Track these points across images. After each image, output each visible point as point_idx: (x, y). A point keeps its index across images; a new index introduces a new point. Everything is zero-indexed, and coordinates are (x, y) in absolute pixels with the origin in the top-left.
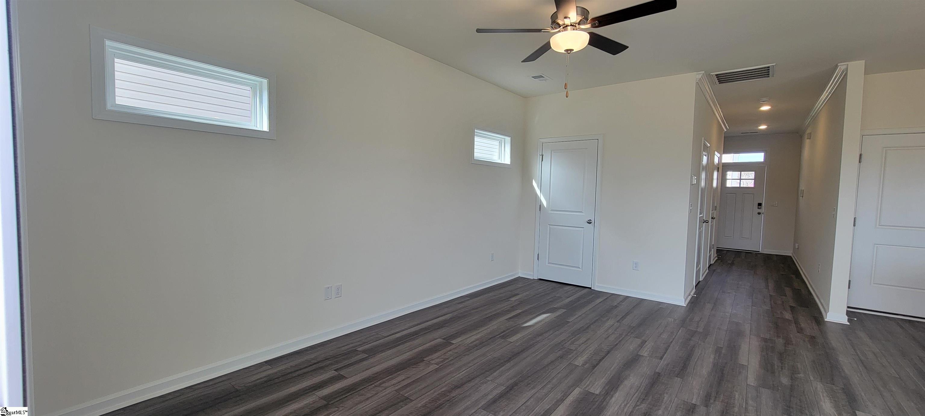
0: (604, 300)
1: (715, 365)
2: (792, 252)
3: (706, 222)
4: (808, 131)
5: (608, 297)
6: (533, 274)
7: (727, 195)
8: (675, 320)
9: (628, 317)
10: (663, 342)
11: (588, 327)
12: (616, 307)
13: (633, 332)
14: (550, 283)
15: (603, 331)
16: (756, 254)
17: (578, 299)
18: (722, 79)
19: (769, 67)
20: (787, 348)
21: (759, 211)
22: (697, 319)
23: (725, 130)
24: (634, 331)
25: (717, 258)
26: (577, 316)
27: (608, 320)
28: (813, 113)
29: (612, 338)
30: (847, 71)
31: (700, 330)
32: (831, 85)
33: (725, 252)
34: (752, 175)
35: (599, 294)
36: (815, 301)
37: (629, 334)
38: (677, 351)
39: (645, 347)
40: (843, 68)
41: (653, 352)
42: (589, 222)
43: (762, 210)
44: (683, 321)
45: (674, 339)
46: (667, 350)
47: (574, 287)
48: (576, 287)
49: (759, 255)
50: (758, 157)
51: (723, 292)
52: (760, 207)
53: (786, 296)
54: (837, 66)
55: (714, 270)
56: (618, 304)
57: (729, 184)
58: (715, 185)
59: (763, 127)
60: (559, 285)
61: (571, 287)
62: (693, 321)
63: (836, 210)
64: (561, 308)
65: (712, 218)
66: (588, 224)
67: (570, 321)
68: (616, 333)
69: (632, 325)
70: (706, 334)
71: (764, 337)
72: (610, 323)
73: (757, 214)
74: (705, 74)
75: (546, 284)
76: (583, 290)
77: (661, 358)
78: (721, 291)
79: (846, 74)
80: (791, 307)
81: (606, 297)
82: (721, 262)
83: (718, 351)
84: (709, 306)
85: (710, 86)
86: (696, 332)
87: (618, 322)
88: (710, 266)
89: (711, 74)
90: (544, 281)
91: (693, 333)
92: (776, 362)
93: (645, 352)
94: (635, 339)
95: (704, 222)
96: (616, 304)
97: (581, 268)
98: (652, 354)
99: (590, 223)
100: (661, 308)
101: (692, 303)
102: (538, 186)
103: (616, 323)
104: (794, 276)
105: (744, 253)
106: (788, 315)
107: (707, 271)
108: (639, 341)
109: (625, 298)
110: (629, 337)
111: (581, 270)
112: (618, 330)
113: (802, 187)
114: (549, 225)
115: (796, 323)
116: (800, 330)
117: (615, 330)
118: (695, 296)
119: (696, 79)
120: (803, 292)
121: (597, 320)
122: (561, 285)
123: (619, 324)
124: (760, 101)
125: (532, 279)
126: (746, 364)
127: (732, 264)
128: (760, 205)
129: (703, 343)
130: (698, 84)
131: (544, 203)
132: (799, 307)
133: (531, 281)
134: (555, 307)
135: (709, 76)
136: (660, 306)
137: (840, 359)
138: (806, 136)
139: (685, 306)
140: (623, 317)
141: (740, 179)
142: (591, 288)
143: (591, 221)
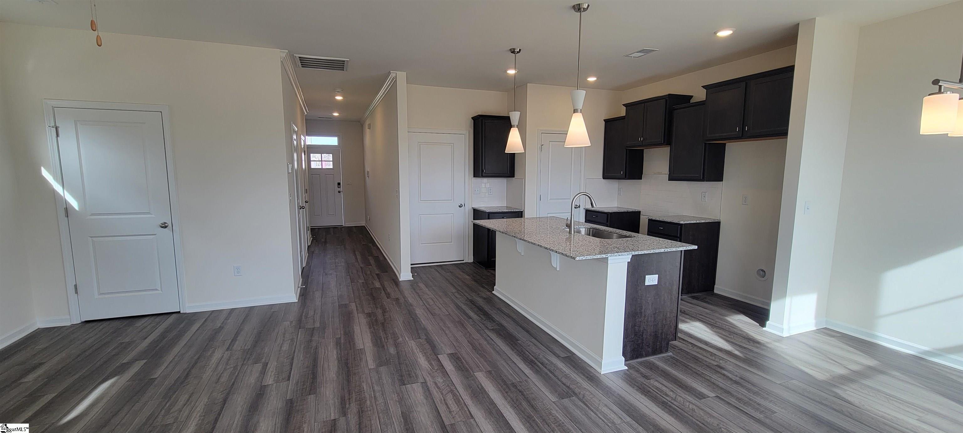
0: (203, 323)
1: (339, 360)
2: (365, 222)
3: (302, 208)
4: (368, 122)
5: (207, 318)
6: (69, 317)
7: (312, 176)
8: (291, 322)
9: (238, 338)
10: (286, 356)
11: (188, 375)
12: (221, 328)
13: (249, 358)
14: (108, 323)
15: (211, 372)
16: (342, 227)
17: (163, 336)
18: (305, 63)
19: (344, 61)
20: (385, 317)
21: (339, 189)
22: (311, 313)
23: (306, 114)
24: (251, 355)
25: (312, 238)
26: (166, 365)
27: (214, 352)
28: (371, 108)
29: (226, 376)
30: (396, 78)
31: (317, 325)
32: (385, 86)
33: (317, 230)
34: (330, 157)
35: (194, 316)
36: (390, 264)
37: (245, 362)
38: (302, 360)
39: (267, 372)
40: (394, 75)
41: (278, 374)
42: (163, 226)
43: (341, 189)
44: (300, 321)
45: (296, 346)
46: (292, 364)
47: (153, 318)
48: (155, 317)
49: (343, 229)
50: (333, 141)
51: (326, 274)
52: (339, 186)
53: (371, 265)
54: (389, 73)
55: (313, 252)
56: (222, 323)
57: (314, 165)
58: (304, 167)
59: (336, 114)
60: (127, 322)
61: (147, 319)
62: (308, 317)
63: (398, 192)
64: (136, 360)
65: (306, 202)
66: (162, 229)
67: (157, 377)
68: (228, 367)
69: (246, 348)
70: (323, 327)
71: (367, 312)
72: (217, 355)
73: (338, 192)
74: (288, 53)
75: (101, 327)
76: (169, 317)
77: (289, 380)
78: (324, 274)
79: (396, 81)
80: (377, 275)
81: (204, 319)
82: (316, 241)
83: (338, 343)
84: (318, 294)
85: (292, 67)
86: (314, 328)
87: (228, 349)
88: (308, 247)
89: (294, 55)
90: (95, 323)
91: (312, 331)
92: (382, 334)
93: (269, 380)
94: (254, 365)
95: (300, 209)
96: (219, 325)
97: (160, 289)
98: (278, 377)
99: (166, 227)
100: (273, 312)
101: (303, 295)
102: (55, 178)
103: (226, 352)
104: (371, 245)
105: (332, 229)
106: (377, 285)
107: (307, 254)
108: (258, 367)
109: (230, 312)
110: (247, 366)
111: (160, 292)
112: (230, 362)
113: (368, 169)
114: (91, 237)
115: (384, 289)
116: (388, 296)
117: (227, 364)
118: (304, 287)
119: (281, 57)
120: (381, 258)
121: (198, 358)
122: (130, 320)
123: (229, 352)
124: (336, 91)
125: (69, 325)
126: (363, 347)
127: (325, 242)
128: (339, 184)
129: (323, 340)
130: (282, 62)
131: (74, 203)
132: (382, 274)
133: (67, 329)
134: (124, 362)
135: (292, 57)
136: (272, 310)
137: (417, 312)
138: (366, 127)
139: (297, 301)
140: (234, 340)
141: (322, 161)
142: (179, 312)
143: (166, 225)
